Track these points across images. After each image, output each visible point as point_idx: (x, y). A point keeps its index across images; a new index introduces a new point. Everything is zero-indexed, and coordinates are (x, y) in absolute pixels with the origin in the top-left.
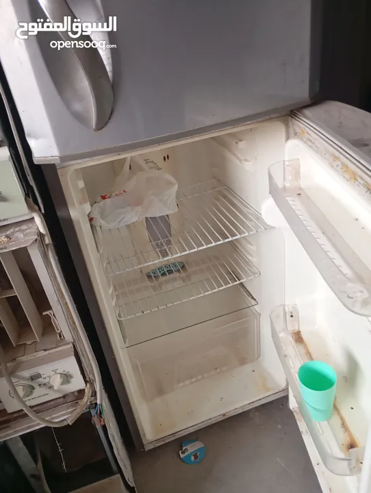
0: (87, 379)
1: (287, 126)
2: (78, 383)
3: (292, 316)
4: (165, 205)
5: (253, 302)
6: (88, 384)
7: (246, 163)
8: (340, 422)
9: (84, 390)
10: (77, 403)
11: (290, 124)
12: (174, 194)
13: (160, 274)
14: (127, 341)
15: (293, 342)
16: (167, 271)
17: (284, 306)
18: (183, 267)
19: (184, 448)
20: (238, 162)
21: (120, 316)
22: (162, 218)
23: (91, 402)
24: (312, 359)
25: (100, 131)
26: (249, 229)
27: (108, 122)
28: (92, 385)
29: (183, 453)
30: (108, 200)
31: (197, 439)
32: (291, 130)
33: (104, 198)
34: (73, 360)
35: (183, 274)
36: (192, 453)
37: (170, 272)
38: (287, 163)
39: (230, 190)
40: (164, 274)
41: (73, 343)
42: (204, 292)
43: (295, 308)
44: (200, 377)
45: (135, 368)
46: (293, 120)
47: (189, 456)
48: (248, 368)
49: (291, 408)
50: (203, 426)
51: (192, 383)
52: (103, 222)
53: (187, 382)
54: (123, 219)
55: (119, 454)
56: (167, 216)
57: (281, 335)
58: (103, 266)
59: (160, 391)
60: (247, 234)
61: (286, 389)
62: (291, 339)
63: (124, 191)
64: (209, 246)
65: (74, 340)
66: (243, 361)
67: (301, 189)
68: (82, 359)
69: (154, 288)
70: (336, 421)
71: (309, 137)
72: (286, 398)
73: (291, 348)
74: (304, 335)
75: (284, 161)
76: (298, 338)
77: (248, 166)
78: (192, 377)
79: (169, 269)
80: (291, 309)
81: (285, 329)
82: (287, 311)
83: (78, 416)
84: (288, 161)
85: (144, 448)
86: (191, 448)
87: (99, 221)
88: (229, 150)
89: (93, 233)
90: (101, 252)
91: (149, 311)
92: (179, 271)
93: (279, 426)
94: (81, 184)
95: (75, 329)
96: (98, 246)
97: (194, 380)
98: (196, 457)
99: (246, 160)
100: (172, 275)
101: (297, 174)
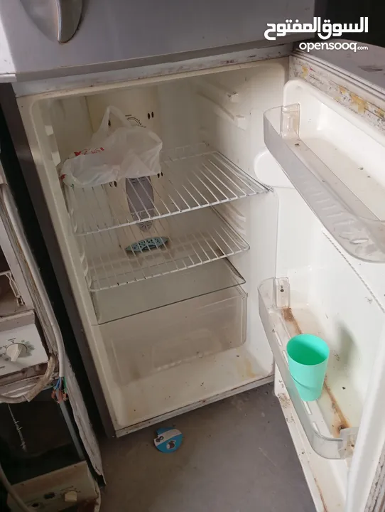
0: (50, 351)
1: (287, 69)
2: (39, 356)
3: (282, 291)
4: (147, 165)
5: (240, 281)
6: (51, 358)
7: (239, 119)
8: (330, 402)
9: (46, 364)
10: (38, 378)
11: (291, 66)
12: (158, 154)
13: (141, 249)
14: (101, 317)
15: (283, 320)
16: (148, 246)
17: (274, 279)
18: (167, 243)
19: (159, 436)
20: (229, 118)
21: (92, 287)
22: (143, 179)
23: (54, 378)
24: (300, 333)
25: (66, 44)
26: (239, 194)
27: (75, 33)
28: (56, 358)
29: (158, 440)
30: (81, 156)
31: (173, 427)
32: (292, 73)
33: (77, 154)
34: (34, 328)
35: (166, 251)
36: (168, 441)
37: (153, 247)
38: (285, 109)
39: (220, 154)
40: (145, 249)
41: (34, 310)
42: (187, 265)
43: (286, 282)
44: (179, 362)
45: (109, 350)
46: (295, 58)
47: (165, 444)
48: (232, 352)
49: (276, 394)
50: (180, 412)
51: (171, 367)
52: (75, 180)
53: (166, 366)
54: (97, 178)
55: (86, 438)
56: (149, 177)
57: (270, 312)
58: (73, 230)
59: (136, 375)
60: (237, 198)
61: (272, 375)
62: (280, 316)
63: (102, 149)
64: (194, 209)
65: (35, 306)
66: (227, 346)
67: (299, 140)
68: (44, 327)
69: (134, 264)
70: (326, 401)
71: (313, 73)
72: (271, 385)
73: (280, 326)
74: (294, 313)
75: (282, 106)
76: (288, 315)
77: (241, 123)
78: (171, 361)
79: (150, 244)
80: (282, 283)
81: (274, 306)
82: (277, 284)
83: (38, 392)
84: (286, 107)
85: (115, 436)
86: (167, 436)
87: (71, 179)
88: (222, 107)
89: (64, 194)
90: (72, 212)
91: (125, 284)
92: (161, 247)
93: (263, 414)
94: (50, 131)
95: (36, 292)
96: (69, 207)
97: (173, 364)
98: (172, 445)
99: (239, 116)
100: (155, 251)
101: (296, 123)
